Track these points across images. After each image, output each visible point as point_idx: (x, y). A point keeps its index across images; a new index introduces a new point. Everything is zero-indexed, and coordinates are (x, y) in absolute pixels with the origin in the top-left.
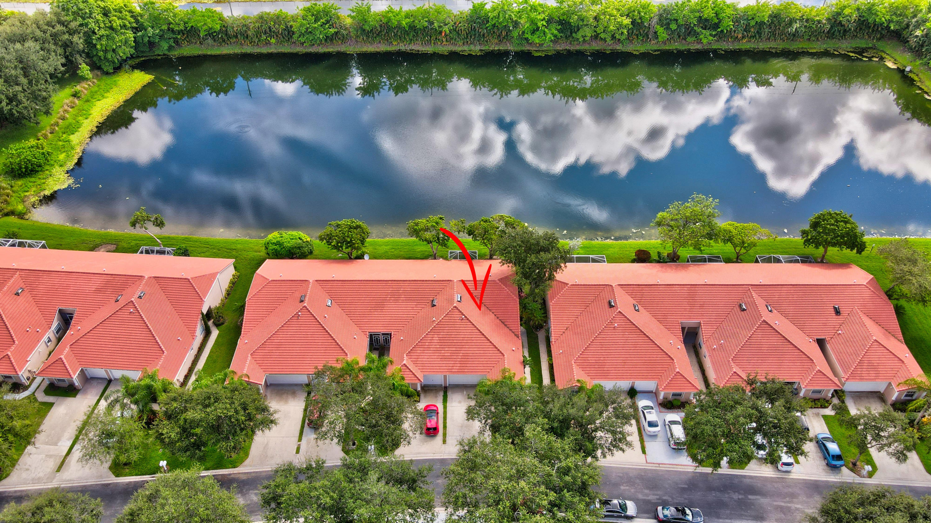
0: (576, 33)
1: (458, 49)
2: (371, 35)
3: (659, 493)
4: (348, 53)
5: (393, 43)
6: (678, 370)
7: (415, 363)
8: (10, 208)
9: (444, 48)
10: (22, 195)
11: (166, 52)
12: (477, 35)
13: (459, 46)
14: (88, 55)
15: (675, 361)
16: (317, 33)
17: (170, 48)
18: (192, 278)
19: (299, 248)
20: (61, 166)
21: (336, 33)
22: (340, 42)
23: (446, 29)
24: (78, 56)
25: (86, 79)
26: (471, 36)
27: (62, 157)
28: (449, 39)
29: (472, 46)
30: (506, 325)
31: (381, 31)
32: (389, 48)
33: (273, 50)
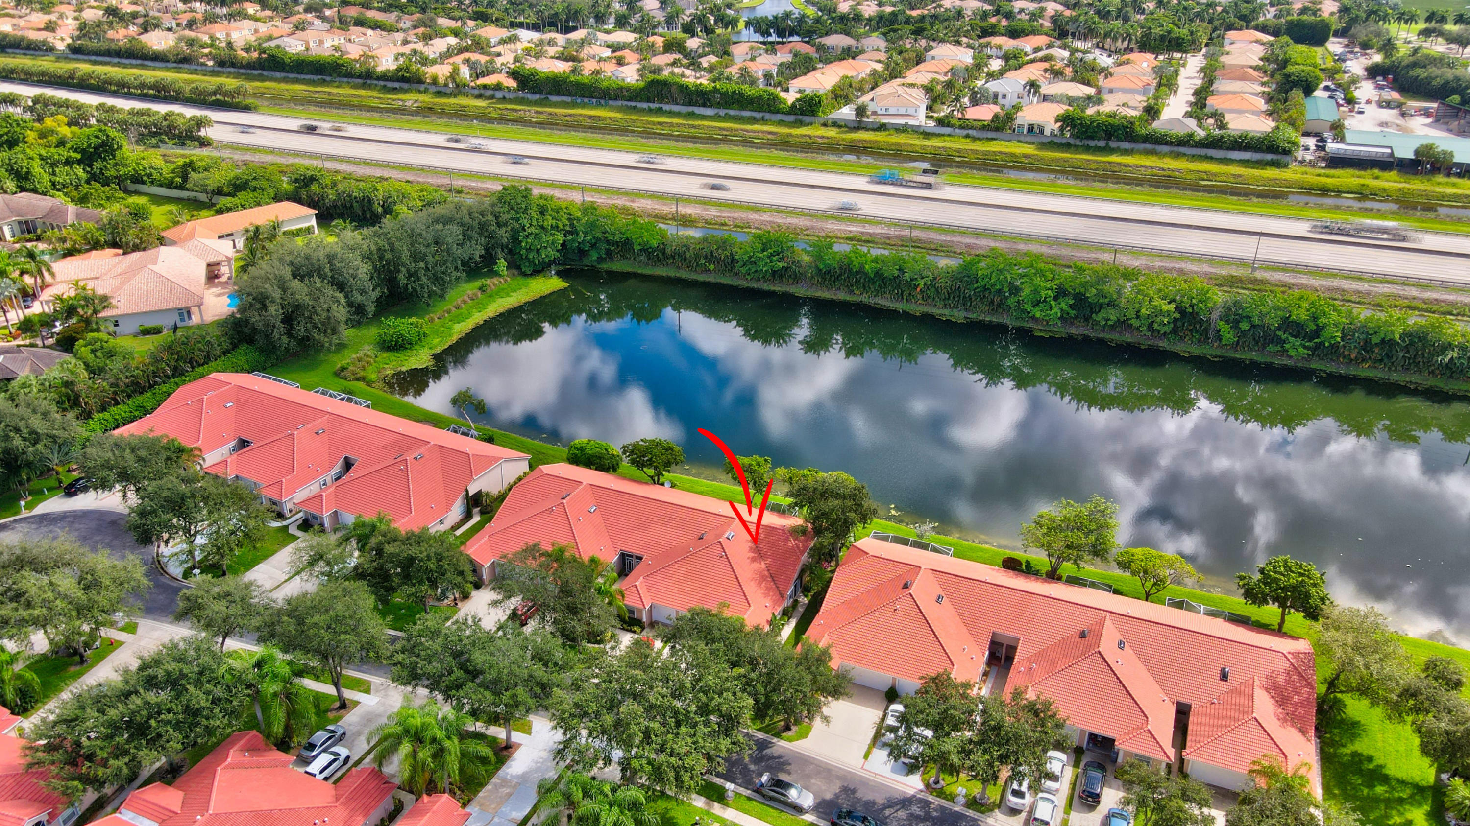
0: (1097, 313)
1: (936, 311)
2: (828, 277)
4: (796, 295)
5: (855, 292)
9: (917, 308)
10: (382, 366)
11: (595, 264)
12: (962, 297)
13: (938, 308)
14: (510, 251)
15: (955, 665)
16: (761, 264)
17: (600, 260)
18: (473, 455)
19: (600, 458)
20: (431, 348)
21: (786, 269)
22: (791, 281)
23: (921, 283)
24: (499, 250)
25: (500, 276)
26: (954, 298)
27: (436, 341)
28: (925, 297)
29: (954, 310)
30: (774, 580)
31: (841, 275)
32: (849, 298)
33: (711, 278)
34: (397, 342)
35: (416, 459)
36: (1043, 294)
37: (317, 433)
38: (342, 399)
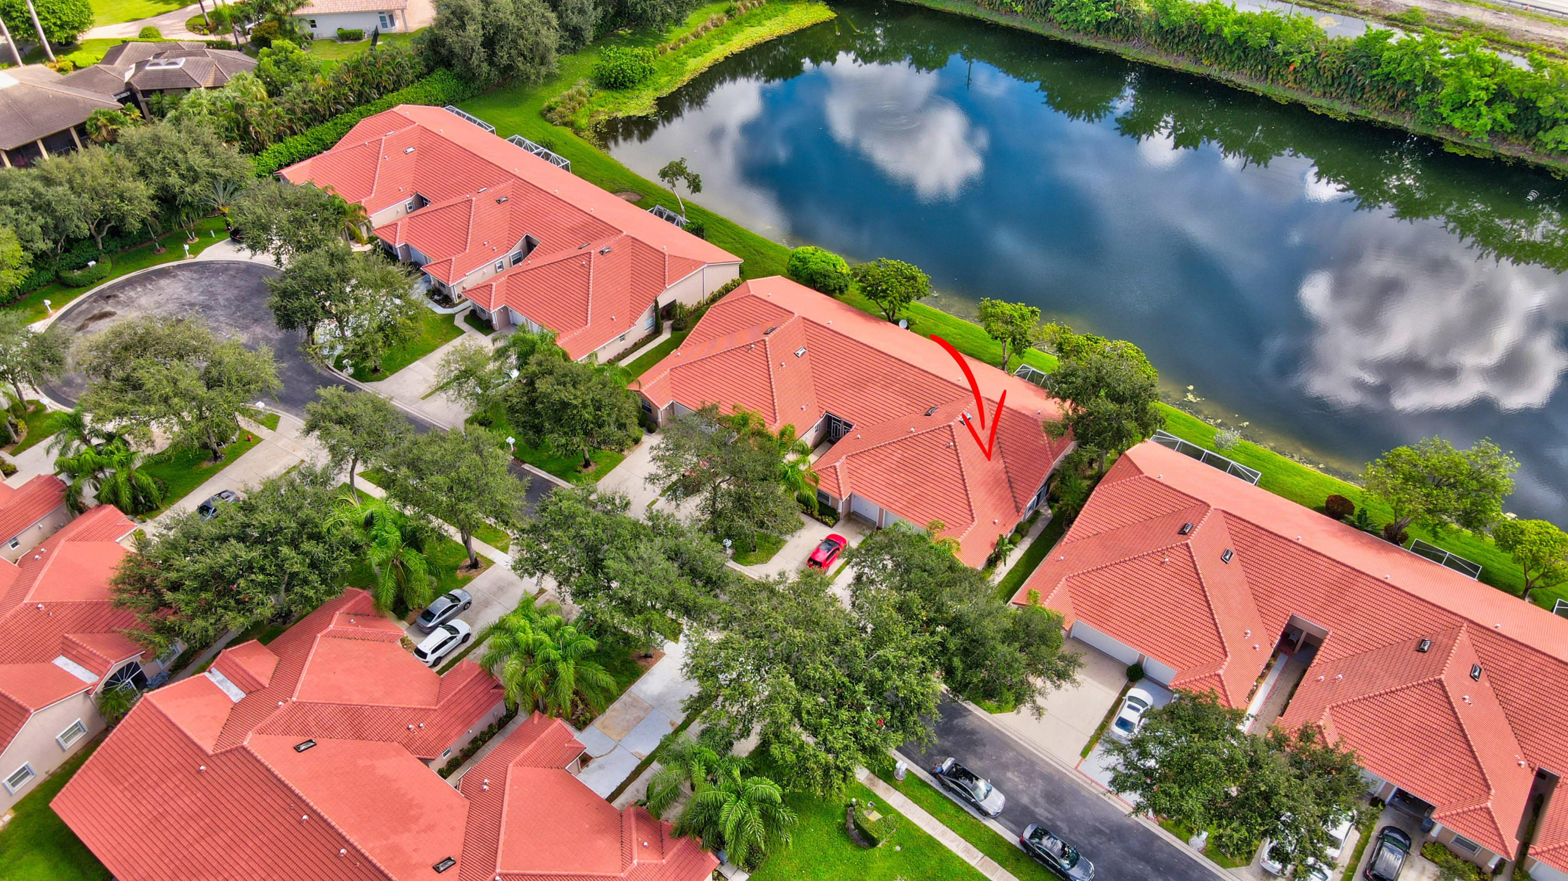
0: (1546, 131)
1: (1308, 100)
2: (1170, 37)
3: (1058, 813)
4: (1124, 57)
5: (1203, 61)
6: (1221, 672)
7: (851, 472)
8: (571, 118)
9: (1282, 93)
10: (595, 109)
12: (1351, 85)
13: (1314, 97)
15: (1228, 659)
16: (1084, 11)
18: (670, 256)
19: (825, 276)
20: (656, 90)
21: (1116, 21)
22: (1120, 37)
23: (1297, 60)
26: (1339, 84)
27: (664, 80)
28: (1299, 79)
29: (1336, 102)
30: (1011, 487)
31: (1188, 36)
32: (1193, 69)
33: (1016, 23)
34: (616, 79)
35: (602, 252)
36: (1472, 95)
37: (499, 202)
38: (538, 154)
